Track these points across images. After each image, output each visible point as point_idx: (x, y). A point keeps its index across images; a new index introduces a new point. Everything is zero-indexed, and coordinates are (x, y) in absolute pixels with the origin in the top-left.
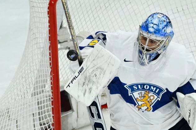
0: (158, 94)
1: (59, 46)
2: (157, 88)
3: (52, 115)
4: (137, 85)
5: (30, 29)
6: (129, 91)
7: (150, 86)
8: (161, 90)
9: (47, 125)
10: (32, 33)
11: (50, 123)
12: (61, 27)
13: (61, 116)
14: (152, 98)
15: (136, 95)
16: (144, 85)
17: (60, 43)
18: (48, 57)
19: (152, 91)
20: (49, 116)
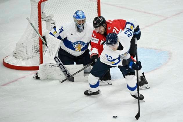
0: (83, 45)
1: (42, 20)
2: (83, 42)
3: (39, 45)
4: (76, 42)
5: (31, 14)
6: (73, 45)
7: (80, 42)
8: (84, 43)
9: (37, 49)
10: (32, 15)
11: (38, 48)
12: (43, 12)
13: (43, 46)
14: (81, 46)
15: (76, 46)
16: (78, 42)
17: (42, 18)
18: (38, 24)
19: (81, 43)
20: (38, 46)
